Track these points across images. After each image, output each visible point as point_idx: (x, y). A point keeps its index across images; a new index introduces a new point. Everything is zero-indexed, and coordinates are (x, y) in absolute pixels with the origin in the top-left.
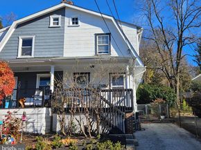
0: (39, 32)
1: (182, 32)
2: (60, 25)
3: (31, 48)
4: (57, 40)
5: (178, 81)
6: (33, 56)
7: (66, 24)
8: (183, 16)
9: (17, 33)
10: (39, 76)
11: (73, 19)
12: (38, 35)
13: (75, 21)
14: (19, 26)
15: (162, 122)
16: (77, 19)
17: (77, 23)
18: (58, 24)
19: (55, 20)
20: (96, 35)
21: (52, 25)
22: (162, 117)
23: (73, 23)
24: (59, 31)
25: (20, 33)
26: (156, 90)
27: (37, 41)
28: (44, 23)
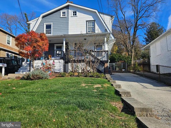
0: (55, 20)
1: (137, 20)
2: (66, 16)
3: (51, 30)
4: (65, 25)
5: (133, 52)
6: (52, 34)
7: (70, 15)
8: (138, 11)
9: (43, 21)
10: (55, 45)
11: (74, 12)
12: (54, 22)
13: (75, 13)
14: (43, 17)
15: (123, 72)
16: (76, 12)
17: (76, 15)
18: (65, 15)
19: (63, 13)
20: (87, 21)
21: (62, 16)
22: (123, 70)
23: (74, 15)
24: (66, 20)
25: (44, 21)
26: (119, 57)
27: (54, 26)
28: (57, 15)
